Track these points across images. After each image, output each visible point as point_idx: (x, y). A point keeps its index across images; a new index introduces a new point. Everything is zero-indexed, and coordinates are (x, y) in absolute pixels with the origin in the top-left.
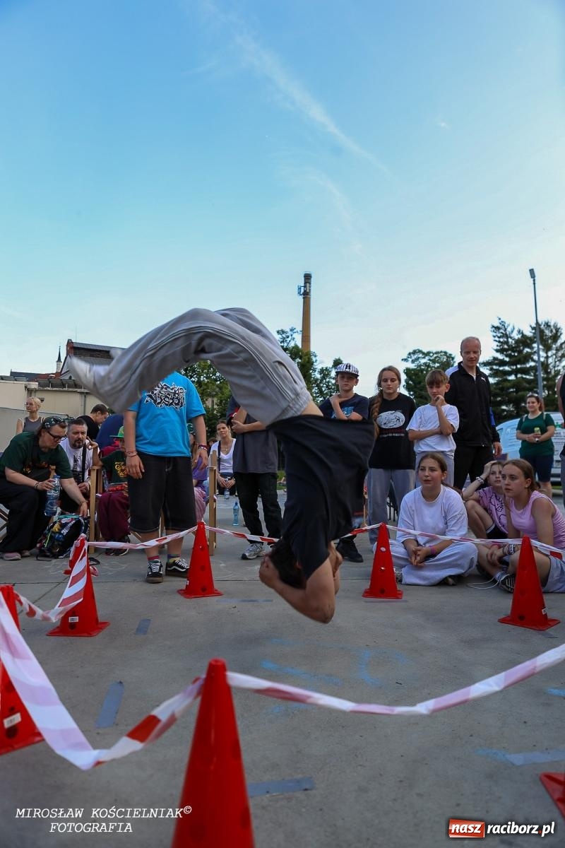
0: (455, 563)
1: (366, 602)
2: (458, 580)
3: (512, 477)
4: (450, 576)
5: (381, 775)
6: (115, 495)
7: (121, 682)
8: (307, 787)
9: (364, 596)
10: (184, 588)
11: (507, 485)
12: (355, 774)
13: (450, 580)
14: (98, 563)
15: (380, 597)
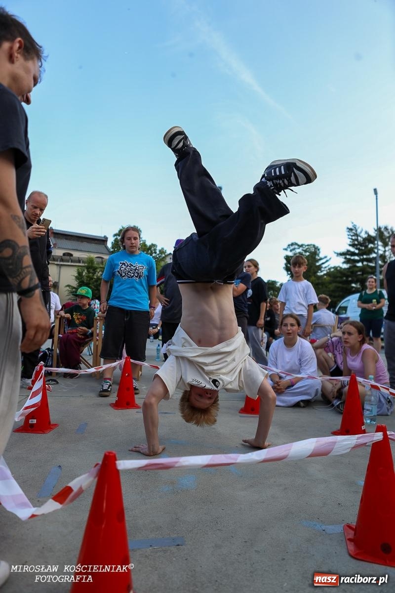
0: (305, 392)
1: (241, 416)
2: (307, 404)
3: (349, 334)
4: (302, 401)
5: (232, 537)
6: (71, 336)
7: (60, 466)
8: (179, 543)
9: (240, 412)
10: (114, 402)
11: (346, 339)
12: (214, 535)
13: (302, 404)
14: (58, 383)
15: (251, 413)
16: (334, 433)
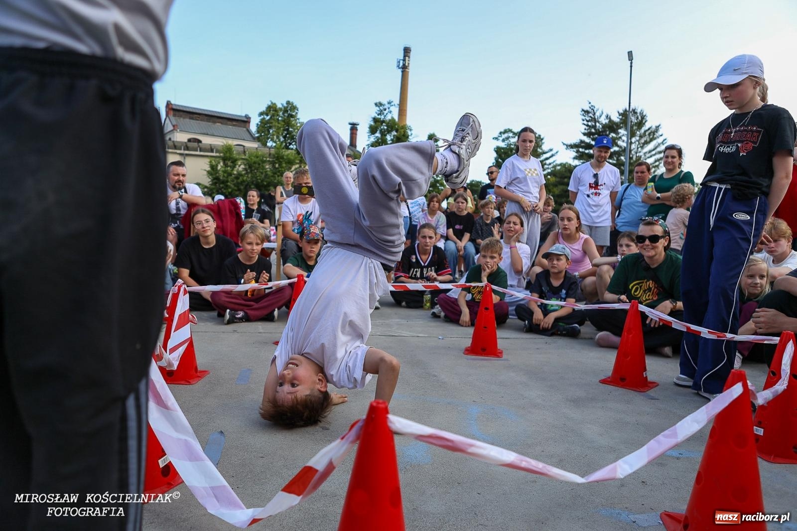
1: (467, 359)
7: (222, 432)
15: (481, 355)
16: (604, 382)
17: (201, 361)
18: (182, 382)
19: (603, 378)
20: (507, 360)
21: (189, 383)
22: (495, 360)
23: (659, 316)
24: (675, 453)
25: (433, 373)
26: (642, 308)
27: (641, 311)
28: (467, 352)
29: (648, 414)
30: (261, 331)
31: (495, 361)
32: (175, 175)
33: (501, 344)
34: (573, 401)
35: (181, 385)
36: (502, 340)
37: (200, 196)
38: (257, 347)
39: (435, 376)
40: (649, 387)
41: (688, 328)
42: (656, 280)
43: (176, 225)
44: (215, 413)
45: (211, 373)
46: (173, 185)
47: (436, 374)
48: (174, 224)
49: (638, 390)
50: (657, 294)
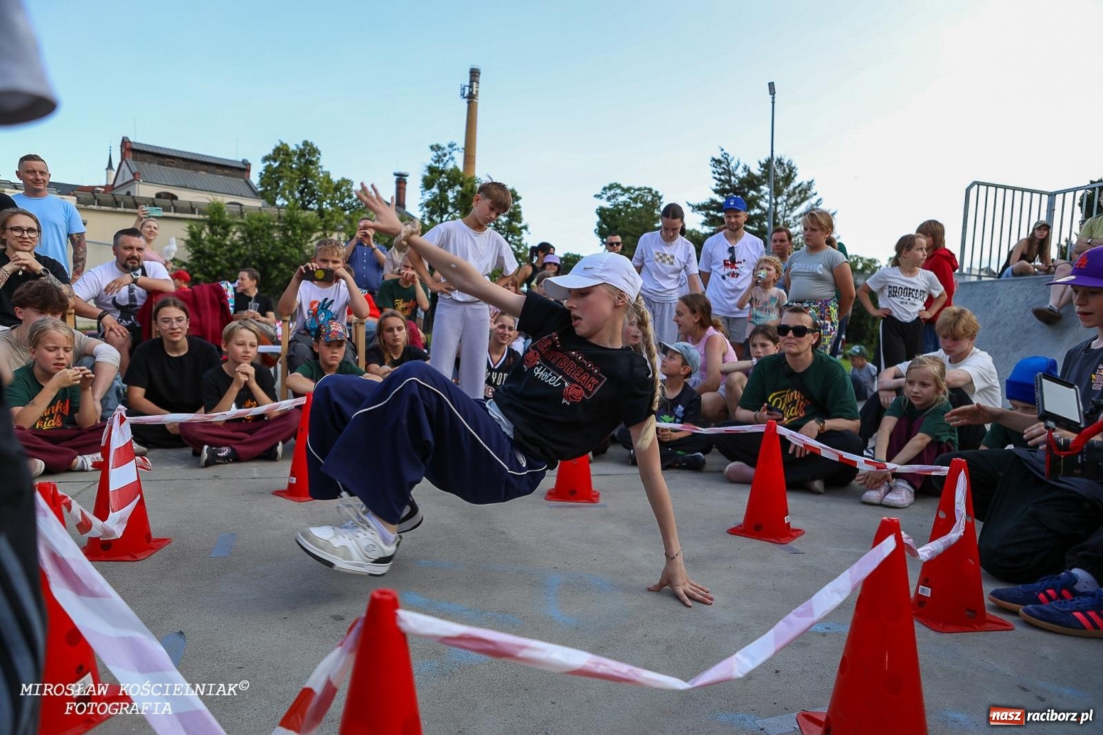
1: (550, 507)
7: (181, 633)
9: (546, 499)
15: (570, 500)
16: (734, 531)
17: (157, 525)
18: (123, 558)
19: (734, 526)
20: (605, 506)
21: (135, 559)
22: (587, 506)
23: (803, 440)
24: (820, 629)
25: (501, 529)
26: (782, 430)
27: (780, 435)
28: (549, 497)
29: (789, 575)
30: (256, 475)
31: (587, 509)
32: (126, 248)
33: (596, 483)
34: (691, 561)
35: (124, 563)
36: (599, 477)
37: (166, 280)
38: (247, 501)
39: (503, 533)
40: (792, 536)
41: (841, 457)
42: (803, 389)
43: (130, 322)
44: (173, 603)
45: (173, 543)
46: (123, 263)
47: (504, 529)
48: (127, 320)
49: (778, 542)
50: (805, 409)
